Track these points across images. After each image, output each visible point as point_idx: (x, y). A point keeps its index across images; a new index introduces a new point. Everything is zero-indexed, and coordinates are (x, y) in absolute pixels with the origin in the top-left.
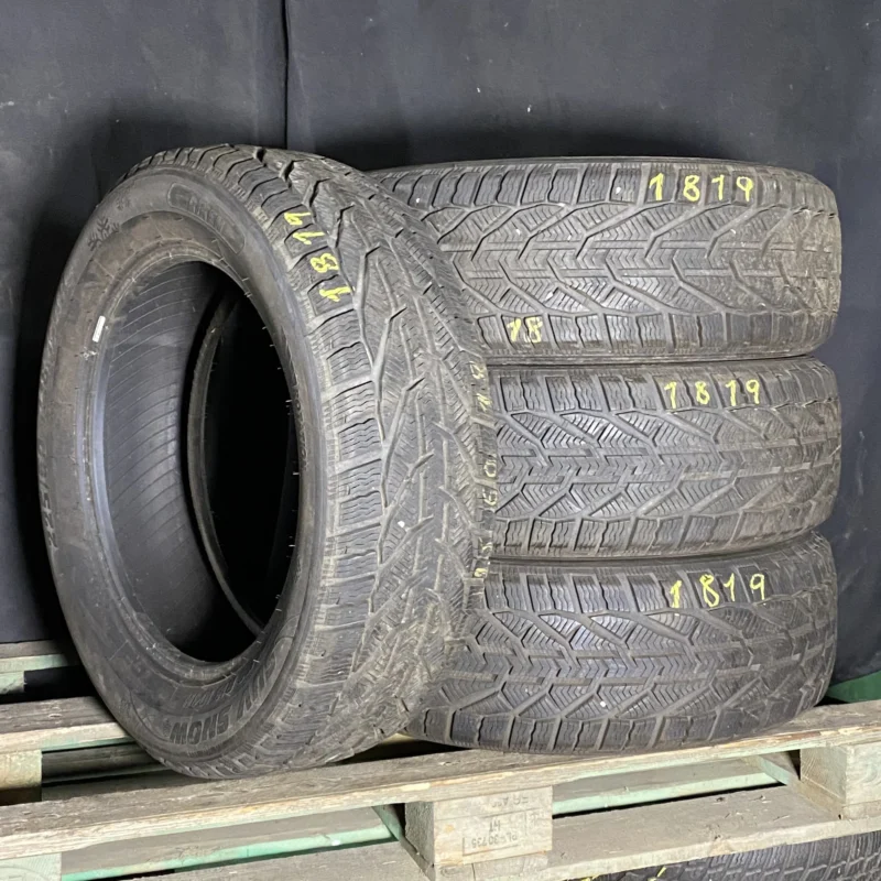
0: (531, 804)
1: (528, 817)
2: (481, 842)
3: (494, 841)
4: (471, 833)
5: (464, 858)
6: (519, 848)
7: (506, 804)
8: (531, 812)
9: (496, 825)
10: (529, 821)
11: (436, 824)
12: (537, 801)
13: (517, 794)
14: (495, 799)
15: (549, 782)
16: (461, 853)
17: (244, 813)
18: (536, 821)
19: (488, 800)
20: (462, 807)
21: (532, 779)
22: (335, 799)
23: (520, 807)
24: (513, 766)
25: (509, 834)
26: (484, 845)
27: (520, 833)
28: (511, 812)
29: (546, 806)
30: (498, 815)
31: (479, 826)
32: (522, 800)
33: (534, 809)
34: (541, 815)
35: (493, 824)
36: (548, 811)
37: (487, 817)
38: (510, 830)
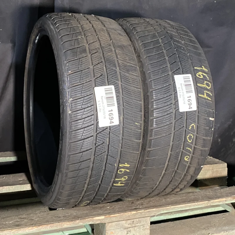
0: (142, 223)
1: (141, 228)
7: (133, 223)
8: (142, 226)
9: (129, 231)
10: (141, 230)
11: (107, 231)
12: (145, 222)
13: (137, 220)
14: (129, 222)
15: (149, 215)
17: (32, 229)
18: (144, 230)
19: (126, 222)
20: (117, 225)
21: (143, 214)
22: (68, 223)
23: (138, 224)
24: (136, 209)
28: (135, 227)
29: (148, 224)
30: (130, 228)
31: (123, 232)
32: (139, 222)
33: (143, 225)
34: (146, 227)
35: (128, 231)
36: (149, 226)
37: (126, 228)
38: (134, 233)
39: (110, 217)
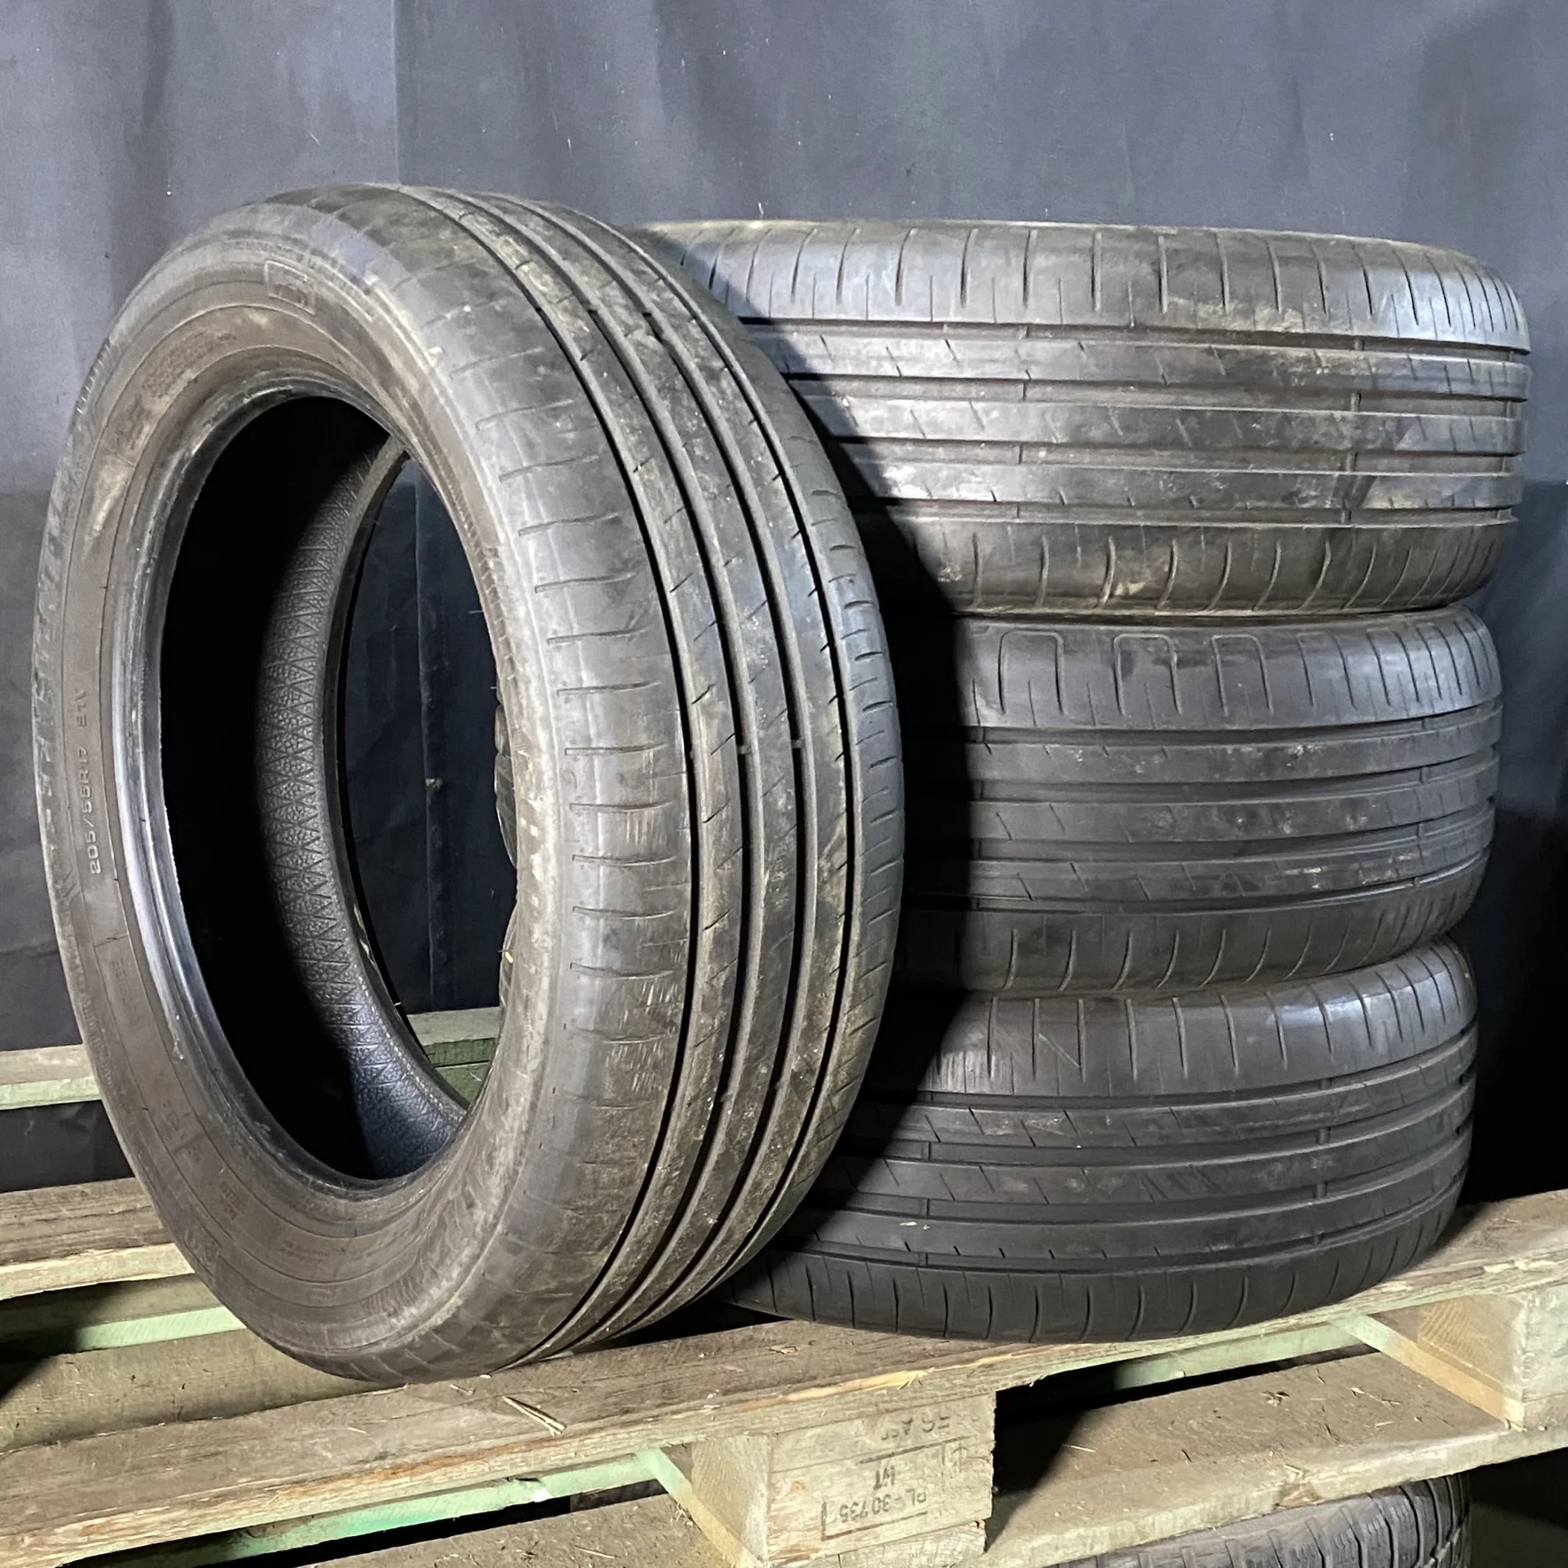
1: (949, 1456)
2: (858, 1509)
3: (882, 1506)
4: (838, 1494)
5: (823, 1545)
6: (930, 1516)
7: (906, 1432)
8: (954, 1445)
9: (886, 1475)
10: (949, 1464)
12: (967, 1424)
13: (929, 1411)
14: (887, 1424)
15: (991, 1387)
16: (819, 1536)
18: (963, 1464)
19: (874, 1426)
20: (824, 1443)
23: (934, 1435)
25: (911, 1490)
26: (863, 1515)
27: (930, 1486)
28: (919, 1448)
29: (982, 1431)
30: (890, 1456)
31: (855, 1479)
32: (939, 1423)
33: (960, 1439)
34: (972, 1449)
35: (882, 1472)
36: (987, 1442)
37: (871, 1460)
38: (914, 1483)
39: (787, 1402)
